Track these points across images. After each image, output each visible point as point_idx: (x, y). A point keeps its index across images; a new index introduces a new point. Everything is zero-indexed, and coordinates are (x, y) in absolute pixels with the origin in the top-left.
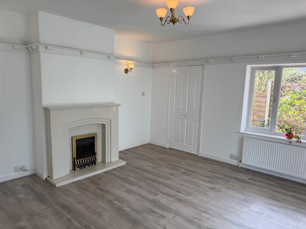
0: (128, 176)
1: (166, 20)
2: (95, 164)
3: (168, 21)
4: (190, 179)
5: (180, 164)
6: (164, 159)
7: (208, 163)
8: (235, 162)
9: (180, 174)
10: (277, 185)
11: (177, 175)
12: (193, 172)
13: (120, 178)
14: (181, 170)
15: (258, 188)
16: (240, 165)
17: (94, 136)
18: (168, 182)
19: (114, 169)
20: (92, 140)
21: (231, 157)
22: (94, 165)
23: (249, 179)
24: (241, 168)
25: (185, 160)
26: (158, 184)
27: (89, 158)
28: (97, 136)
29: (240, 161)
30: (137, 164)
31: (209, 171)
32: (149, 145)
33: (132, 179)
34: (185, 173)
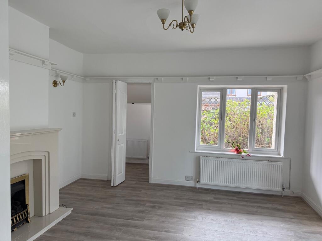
0: (89, 227)
1: (171, 24)
2: (28, 222)
3: (174, 25)
4: (165, 212)
5: (139, 197)
6: (116, 195)
7: (166, 189)
8: (191, 184)
9: (150, 209)
10: (239, 199)
11: (147, 211)
12: (161, 203)
13: (80, 234)
14: (147, 204)
15: (230, 206)
16: (198, 186)
17: (24, 179)
18: (145, 222)
19: (59, 223)
20: (22, 186)
21: (187, 178)
22: (26, 224)
23: (215, 198)
24: (199, 188)
25: (140, 191)
26: (137, 228)
27: (18, 214)
28: (28, 179)
29: (198, 182)
30: (88, 208)
31: (175, 199)
32: (82, 181)
33: (98, 231)
34: (154, 207)
